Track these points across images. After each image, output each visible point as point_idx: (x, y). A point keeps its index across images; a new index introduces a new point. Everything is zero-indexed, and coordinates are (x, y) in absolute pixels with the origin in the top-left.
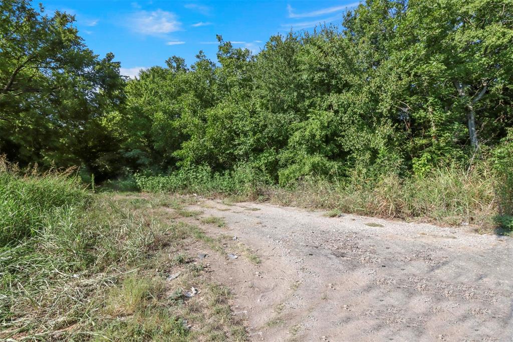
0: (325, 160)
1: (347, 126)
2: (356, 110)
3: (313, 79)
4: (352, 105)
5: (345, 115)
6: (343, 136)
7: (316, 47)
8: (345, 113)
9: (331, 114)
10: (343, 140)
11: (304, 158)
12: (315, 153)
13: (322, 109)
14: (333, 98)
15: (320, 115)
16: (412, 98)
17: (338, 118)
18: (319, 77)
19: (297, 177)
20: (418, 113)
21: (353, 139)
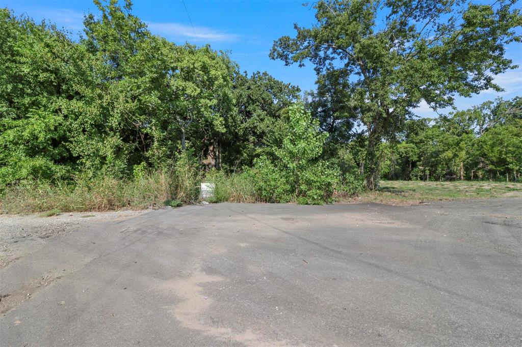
0: (51, 164)
1: (77, 133)
2: (87, 119)
3: (37, 76)
4: (83, 114)
5: (76, 122)
6: (71, 142)
7: (43, 45)
8: (76, 120)
9: (60, 118)
10: (72, 145)
11: (20, 160)
12: (37, 156)
13: (49, 111)
14: (62, 102)
15: (44, 118)
16: (141, 117)
17: (68, 123)
18: (45, 77)
19: (8, 182)
20: (145, 130)
21: (81, 145)
